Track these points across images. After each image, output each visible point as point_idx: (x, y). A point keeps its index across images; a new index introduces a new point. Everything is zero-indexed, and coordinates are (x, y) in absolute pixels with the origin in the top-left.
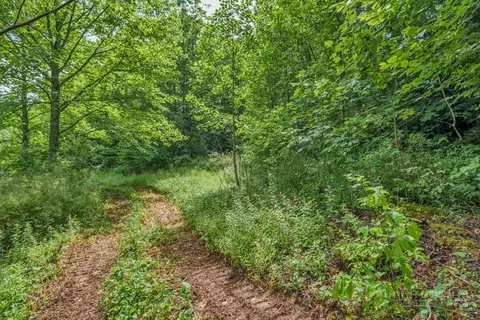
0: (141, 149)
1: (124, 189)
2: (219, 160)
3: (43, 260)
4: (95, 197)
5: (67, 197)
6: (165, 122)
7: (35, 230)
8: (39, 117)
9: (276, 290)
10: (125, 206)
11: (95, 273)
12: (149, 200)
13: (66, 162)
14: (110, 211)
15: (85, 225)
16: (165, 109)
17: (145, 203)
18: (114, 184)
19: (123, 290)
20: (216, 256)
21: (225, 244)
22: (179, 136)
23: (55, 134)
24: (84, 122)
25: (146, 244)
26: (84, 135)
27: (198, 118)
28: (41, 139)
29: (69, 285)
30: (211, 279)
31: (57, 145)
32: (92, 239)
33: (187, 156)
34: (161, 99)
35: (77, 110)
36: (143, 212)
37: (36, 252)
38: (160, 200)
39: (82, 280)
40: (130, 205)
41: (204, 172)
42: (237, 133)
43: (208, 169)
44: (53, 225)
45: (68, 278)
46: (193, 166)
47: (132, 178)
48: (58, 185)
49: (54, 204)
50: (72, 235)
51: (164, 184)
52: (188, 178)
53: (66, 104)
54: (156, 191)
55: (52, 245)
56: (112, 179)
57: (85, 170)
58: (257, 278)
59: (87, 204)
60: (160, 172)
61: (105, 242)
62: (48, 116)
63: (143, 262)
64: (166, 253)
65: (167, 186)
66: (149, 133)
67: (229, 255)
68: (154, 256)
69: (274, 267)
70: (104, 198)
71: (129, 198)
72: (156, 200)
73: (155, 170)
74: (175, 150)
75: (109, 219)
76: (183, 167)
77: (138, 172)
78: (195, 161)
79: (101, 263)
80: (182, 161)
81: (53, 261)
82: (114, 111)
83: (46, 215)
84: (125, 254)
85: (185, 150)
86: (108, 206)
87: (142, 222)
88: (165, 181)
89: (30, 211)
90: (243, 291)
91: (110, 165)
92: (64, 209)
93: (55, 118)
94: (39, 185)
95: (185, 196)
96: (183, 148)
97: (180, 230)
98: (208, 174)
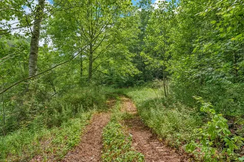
0: (122, 77)
1: (114, 95)
2: (158, 83)
3: (86, 118)
4: (103, 97)
5: (94, 96)
6: (131, 65)
7: (84, 107)
8: (86, 64)
9: (168, 146)
10: (113, 102)
11: (101, 126)
12: (123, 101)
13: (94, 82)
14: (108, 104)
15: (99, 108)
16: (131, 59)
17: (122, 101)
18: (111, 92)
19: (109, 133)
20: (146, 128)
21: (151, 123)
22: (137, 72)
23: (91, 71)
24: (100, 67)
25: (120, 118)
26: (100, 72)
27: (146, 63)
28: (86, 73)
29: (93, 128)
30: (142, 136)
31: (91, 76)
32: (101, 114)
33: (142, 81)
34: (130, 56)
35: (98, 61)
36: (120, 105)
37: (84, 115)
38: (128, 101)
39: (97, 128)
40: (116, 102)
41: (150, 89)
42: (167, 70)
43: (153, 88)
44: (89, 106)
45: (93, 126)
46: (145, 86)
47: (118, 90)
48: (91, 91)
49: (89, 99)
50: (95, 111)
51: (130, 93)
52: (141, 92)
53: (94, 59)
54: (127, 97)
55: (88, 114)
56: (110, 90)
57: (100, 86)
58: (161, 139)
59: (100, 100)
60: (130, 88)
61: (105, 115)
62: (88, 64)
63: (117, 124)
64: (126, 123)
65: (132, 95)
66: (125, 71)
67: (152, 128)
68: (122, 124)
69: (169, 135)
70: (107, 98)
71: (116, 99)
72: (126, 101)
73: (128, 87)
74: (137, 77)
75: (107, 107)
76: (140, 86)
77: (121, 88)
78: (146, 83)
79: (103, 123)
80: (140, 83)
81: (89, 119)
82: (111, 61)
83: (87, 102)
84: (112, 121)
85: (142, 78)
86: (108, 101)
87: (119, 109)
88: (131, 92)
89: (82, 101)
90: (154, 143)
91: (110, 84)
92: (92, 101)
93: (91, 65)
94: (85, 91)
95: (139, 100)
96: (141, 76)
97: (135, 115)
98: (152, 90)
